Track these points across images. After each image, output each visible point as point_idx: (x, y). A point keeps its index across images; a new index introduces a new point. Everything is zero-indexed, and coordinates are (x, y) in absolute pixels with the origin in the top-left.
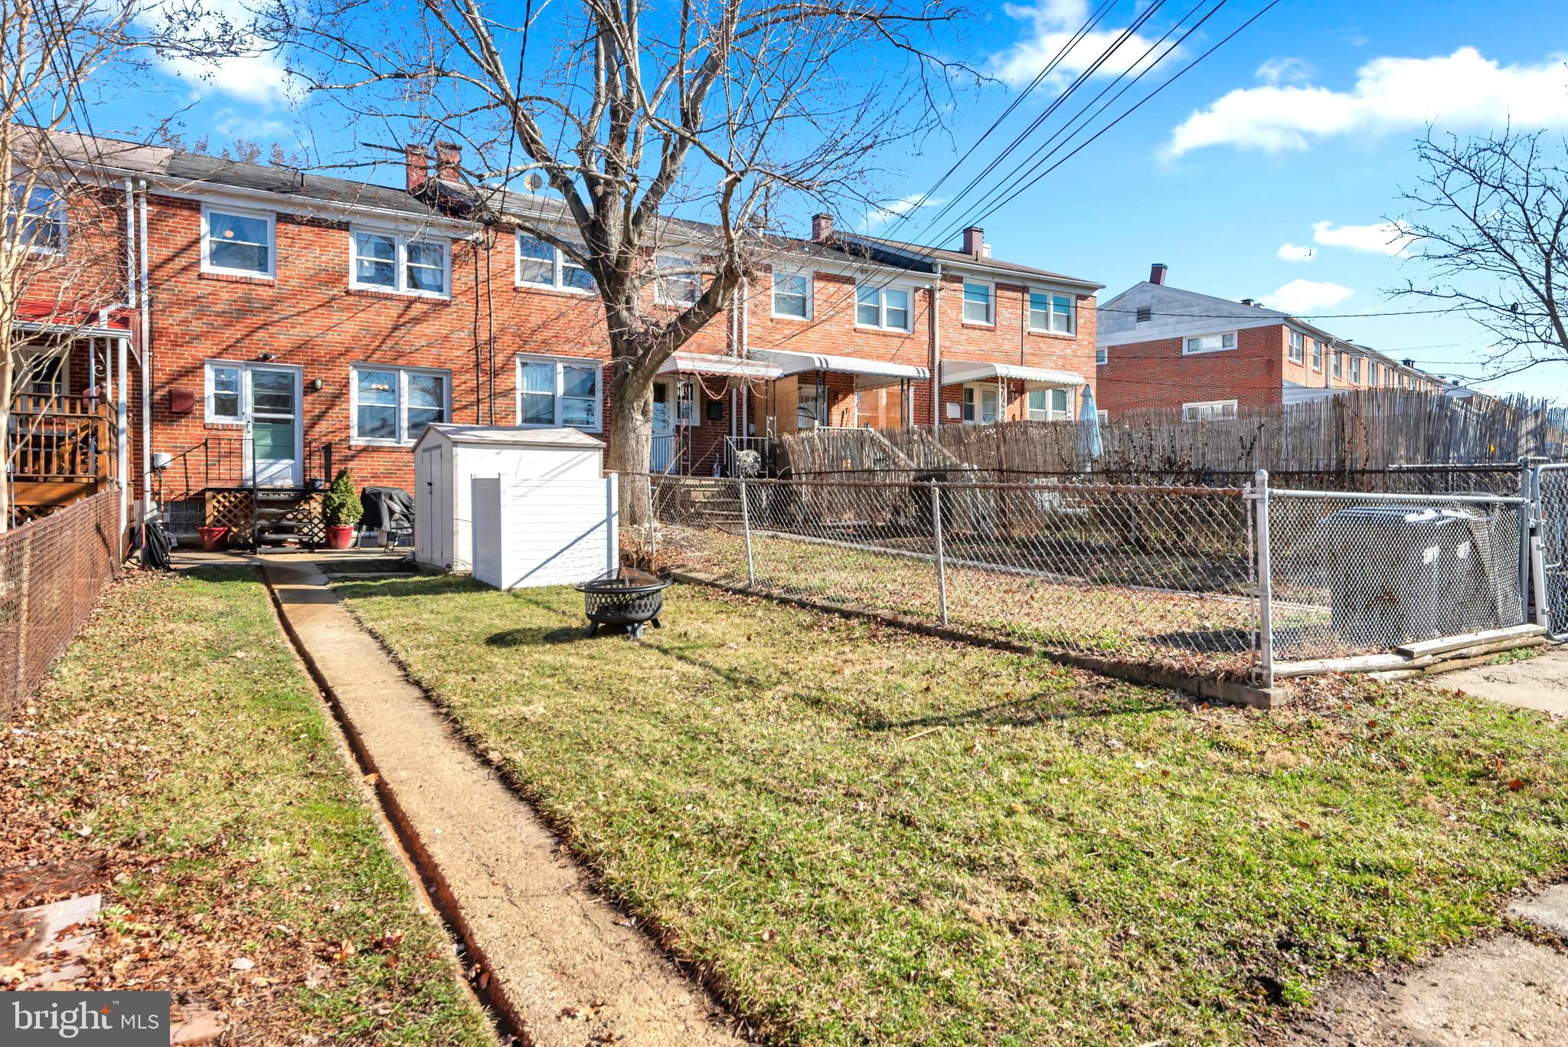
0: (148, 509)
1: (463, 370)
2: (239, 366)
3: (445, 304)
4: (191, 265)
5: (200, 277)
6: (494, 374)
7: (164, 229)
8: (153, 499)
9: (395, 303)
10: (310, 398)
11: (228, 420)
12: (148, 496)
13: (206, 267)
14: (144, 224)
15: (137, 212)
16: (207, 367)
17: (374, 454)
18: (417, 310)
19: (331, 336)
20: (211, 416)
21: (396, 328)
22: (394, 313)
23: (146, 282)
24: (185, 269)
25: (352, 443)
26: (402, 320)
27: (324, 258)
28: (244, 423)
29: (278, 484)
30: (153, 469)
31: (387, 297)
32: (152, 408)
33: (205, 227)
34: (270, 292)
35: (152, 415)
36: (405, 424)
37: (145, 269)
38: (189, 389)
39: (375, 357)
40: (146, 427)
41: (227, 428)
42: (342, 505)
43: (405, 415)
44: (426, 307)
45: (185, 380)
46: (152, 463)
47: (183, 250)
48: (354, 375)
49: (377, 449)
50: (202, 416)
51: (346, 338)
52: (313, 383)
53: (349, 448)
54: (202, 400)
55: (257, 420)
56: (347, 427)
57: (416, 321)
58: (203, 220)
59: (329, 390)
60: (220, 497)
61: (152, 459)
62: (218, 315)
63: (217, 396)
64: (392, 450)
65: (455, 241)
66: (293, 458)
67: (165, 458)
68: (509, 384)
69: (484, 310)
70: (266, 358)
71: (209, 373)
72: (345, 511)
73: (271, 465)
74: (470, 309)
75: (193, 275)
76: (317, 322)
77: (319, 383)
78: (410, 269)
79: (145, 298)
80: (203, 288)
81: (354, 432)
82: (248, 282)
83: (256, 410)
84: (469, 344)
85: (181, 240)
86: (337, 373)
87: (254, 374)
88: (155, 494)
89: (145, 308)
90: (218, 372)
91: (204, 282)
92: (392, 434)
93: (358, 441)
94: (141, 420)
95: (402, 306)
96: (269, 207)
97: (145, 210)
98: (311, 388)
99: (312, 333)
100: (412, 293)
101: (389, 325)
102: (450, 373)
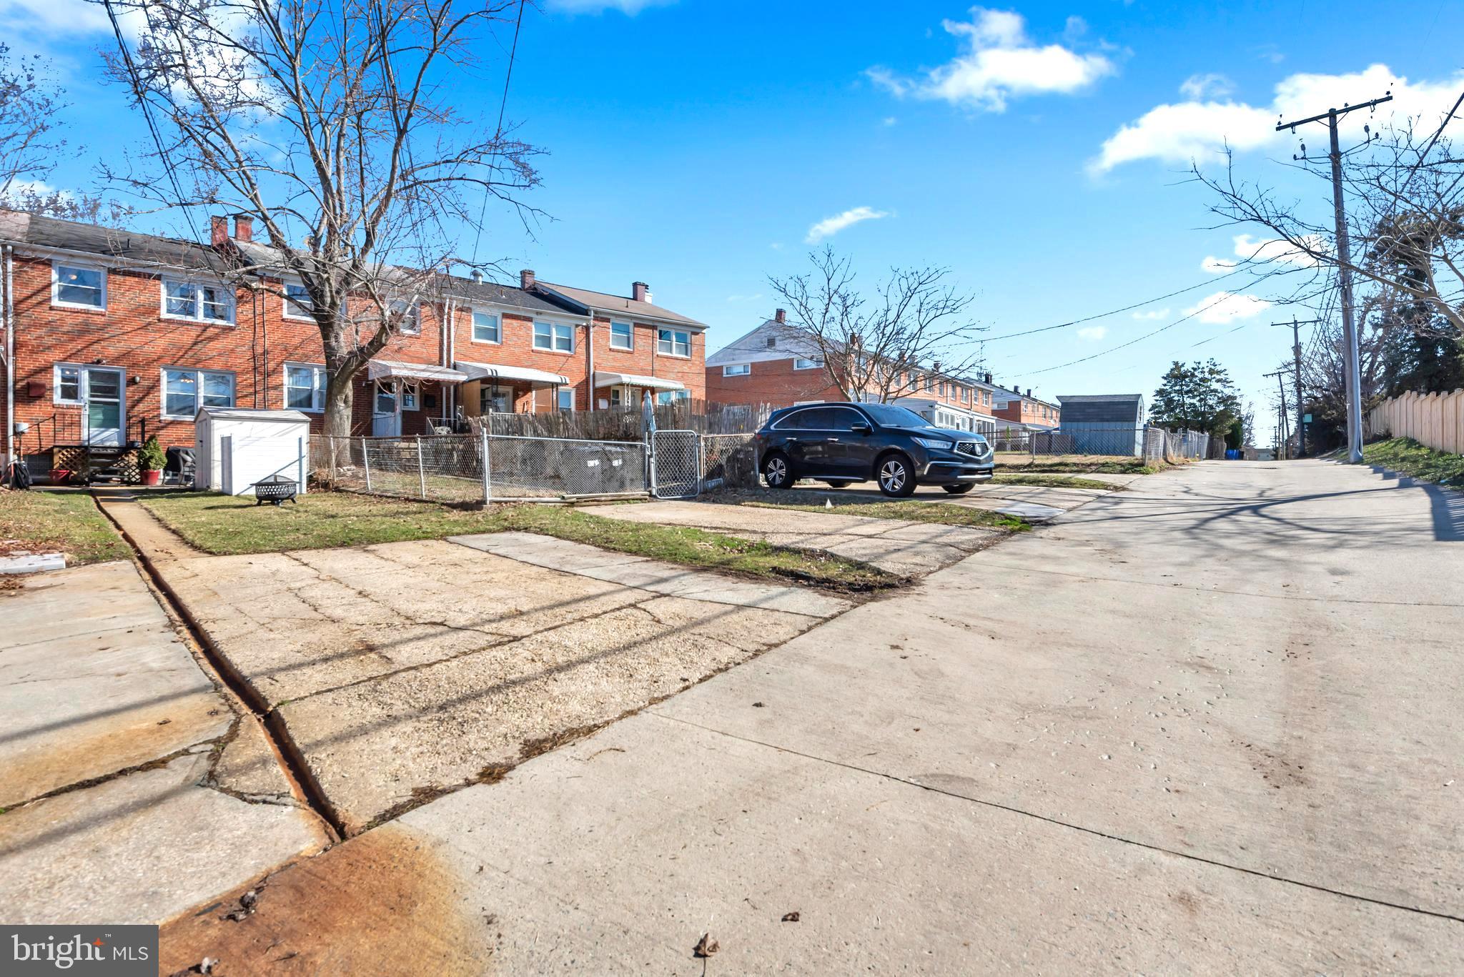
1: (244, 372)
2: (79, 367)
3: (231, 329)
4: (45, 301)
5: (51, 309)
6: (267, 375)
7: (25, 277)
9: (195, 327)
10: (131, 389)
11: (70, 402)
13: (55, 302)
16: (55, 368)
17: (178, 426)
18: (210, 332)
19: (147, 349)
20: (58, 399)
21: (195, 344)
22: (194, 334)
24: (40, 303)
25: (162, 418)
26: (200, 339)
27: (142, 298)
28: (82, 404)
29: (108, 444)
31: (189, 324)
32: (14, 394)
33: (55, 276)
34: (103, 319)
35: (14, 399)
38: (43, 382)
39: (180, 362)
40: (11, 404)
41: (69, 407)
42: (151, 457)
43: (200, 401)
44: (217, 331)
45: (39, 376)
47: (39, 291)
48: (164, 374)
49: (181, 423)
50: (51, 399)
51: (159, 350)
52: (134, 378)
53: (159, 422)
54: (52, 389)
55: (92, 402)
56: (159, 408)
57: (210, 339)
58: (54, 272)
59: (145, 383)
60: (64, 452)
62: (64, 333)
63: (62, 386)
64: (191, 424)
65: (239, 288)
66: (118, 427)
68: (278, 382)
69: (260, 333)
70: (99, 362)
71: (57, 371)
72: (154, 461)
73: (103, 431)
74: (250, 332)
75: (46, 307)
76: (138, 339)
77: (138, 379)
78: (206, 306)
79: (10, 322)
80: (53, 316)
81: (163, 411)
82: (87, 312)
83: (92, 396)
84: (249, 355)
85: (37, 285)
86: (152, 372)
87: (91, 373)
89: (11, 328)
90: (64, 371)
91: (54, 312)
92: (191, 412)
93: (166, 417)
94: (7, 401)
95: (199, 329)
96: (101, 264)
98: (132, 382)
99: (133, 346)
100: (209, 321)
101: (191, 342)
102: (235, 374)
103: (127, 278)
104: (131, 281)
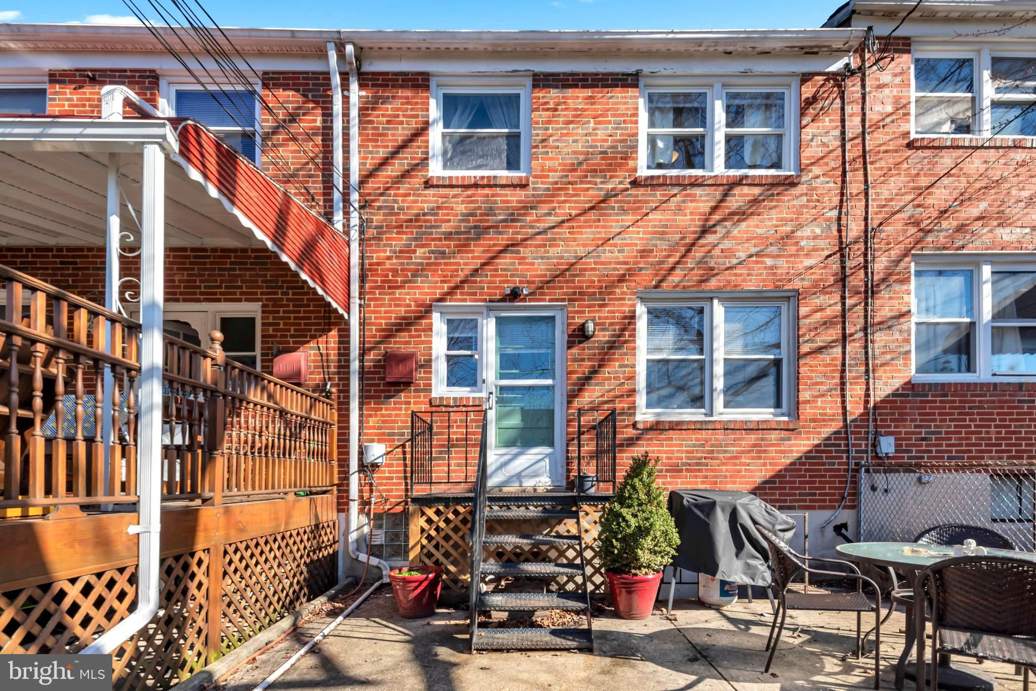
0: (354, 525)
1: (819, 288)
2: (477, 311)
3: (790, 183)
4: (414, 167)
5: (428, 184)
6: (870, 292)
7: (379, 117)
8: (361, 511)
9: (708, 190)
10: (575, 351)
11: (462, 392)
12: (354, 507)
13: (436, 169)
14: (354, 113)
15: (346, 100)
16: (436, 316)
17: (671, 434)
18: (739, 198)
19: (609, 254)
20: (440, 389)
21: (705, 231)
22: (704, 206)
23: (355, 197)
24: (406, 175)
25: (639, 418)
26: (716, 217)
27: (601, 135)
28: (484, 395)
29: (529, 484)
30: (362, 467)
31: (696, 183)
32: (361, 379)
33: (434, 110)
34: (521, 194)
35: (361, 391)
36: (719, 384)
37: (355, 178)
38: (411, 349)
39: (675, 278)
40: (354, 405)
41: (460, 405)
42: (643, 531)
43: (719, 369)
44: (756, 191)
45: (403, 336)
46: (360, 459)
47: (404, 146)
48: (641, 310)
49: (676, 426)
50: (428, 388)
51: (629, 254)
52: (582, 328)
53: (634, 425)
54: (427, 364)
55: (502, 389)
56: (633, 392)
57: (741, 215)
58: (433, 103)
59: (603, 337)
60: (430, 512)
61: (361, 453)
62: (448, 236)
63: (449, 358)
64: (699, 427)
65: (806, 78)
66: (551, 444)
67: (377, 451)
68: (897, 306)
69: (855, 186)
70: (514, 295)
71: (438, 324)
73: (516, 456)
74: (833, 187)
75: (417, 181)
76: (588, 234)
77: (591, 326)
78: (729, 139)
79: (355, 220)
80: (429, 199)
81: (641, 399)
82: (491, 184)
83: (502, 376)
84: (828, 245)
85: (401, 133)
86: (612, 312)
87: (500, 321)
88: (365, 504)
89: (355, 234)
90: (451, 324)
91: (431, 191)
92: (697, 401)
93: (645, 414)
94: (347, 397)
95: (718, 193)
96: (521, 66)
97: (356, 93)
98: (579, 335)
99: (581, 251)
100: (733, 172)
101: (696, 225)
102: (795, 297)
103: (570, 92)
104: (577, 97)
